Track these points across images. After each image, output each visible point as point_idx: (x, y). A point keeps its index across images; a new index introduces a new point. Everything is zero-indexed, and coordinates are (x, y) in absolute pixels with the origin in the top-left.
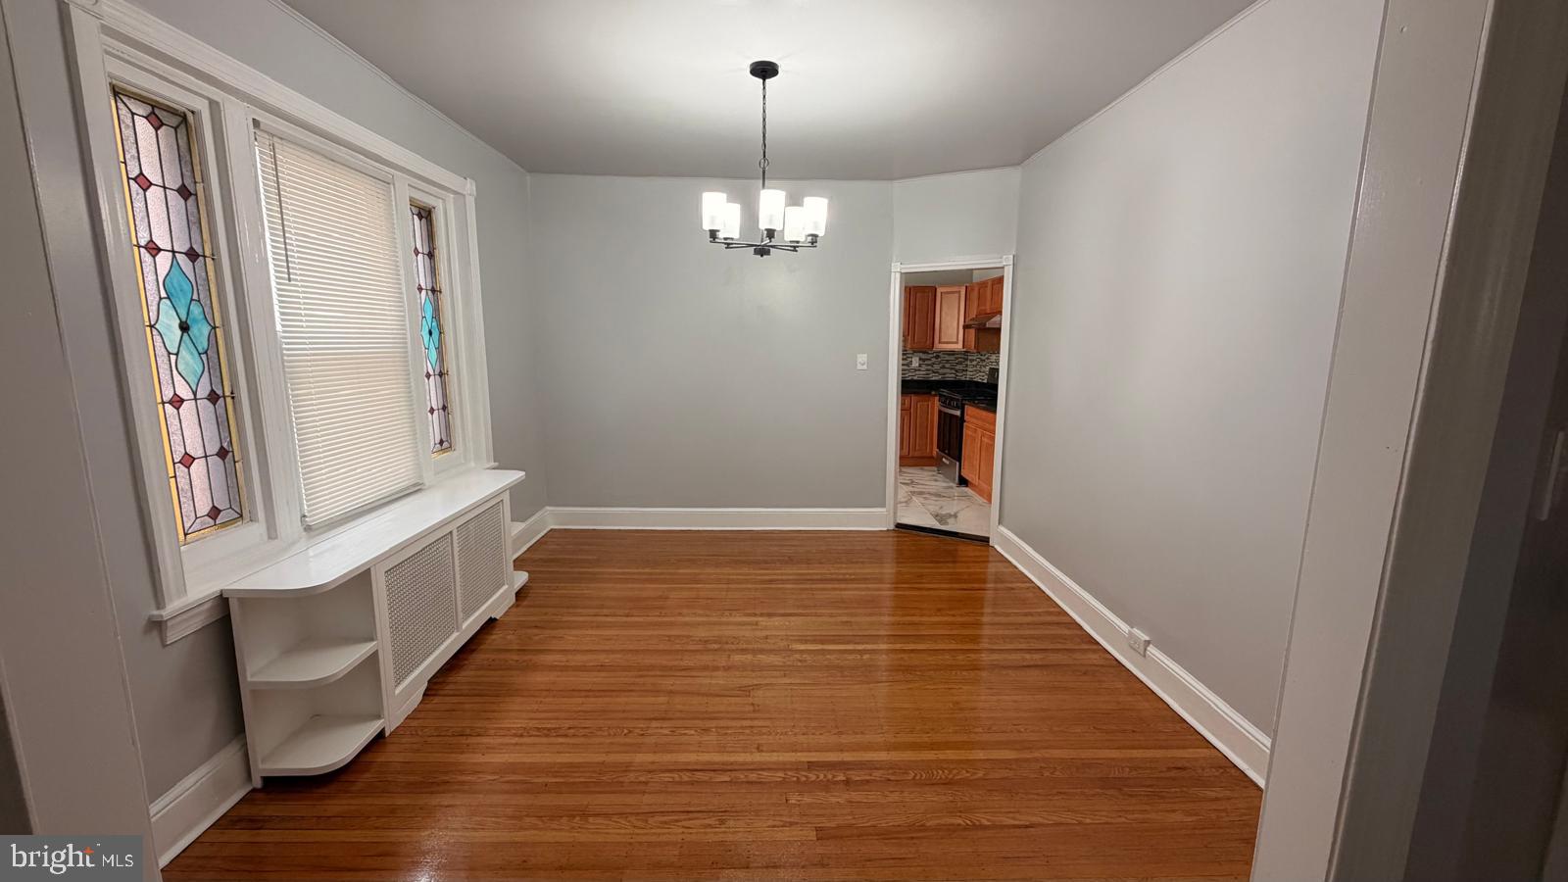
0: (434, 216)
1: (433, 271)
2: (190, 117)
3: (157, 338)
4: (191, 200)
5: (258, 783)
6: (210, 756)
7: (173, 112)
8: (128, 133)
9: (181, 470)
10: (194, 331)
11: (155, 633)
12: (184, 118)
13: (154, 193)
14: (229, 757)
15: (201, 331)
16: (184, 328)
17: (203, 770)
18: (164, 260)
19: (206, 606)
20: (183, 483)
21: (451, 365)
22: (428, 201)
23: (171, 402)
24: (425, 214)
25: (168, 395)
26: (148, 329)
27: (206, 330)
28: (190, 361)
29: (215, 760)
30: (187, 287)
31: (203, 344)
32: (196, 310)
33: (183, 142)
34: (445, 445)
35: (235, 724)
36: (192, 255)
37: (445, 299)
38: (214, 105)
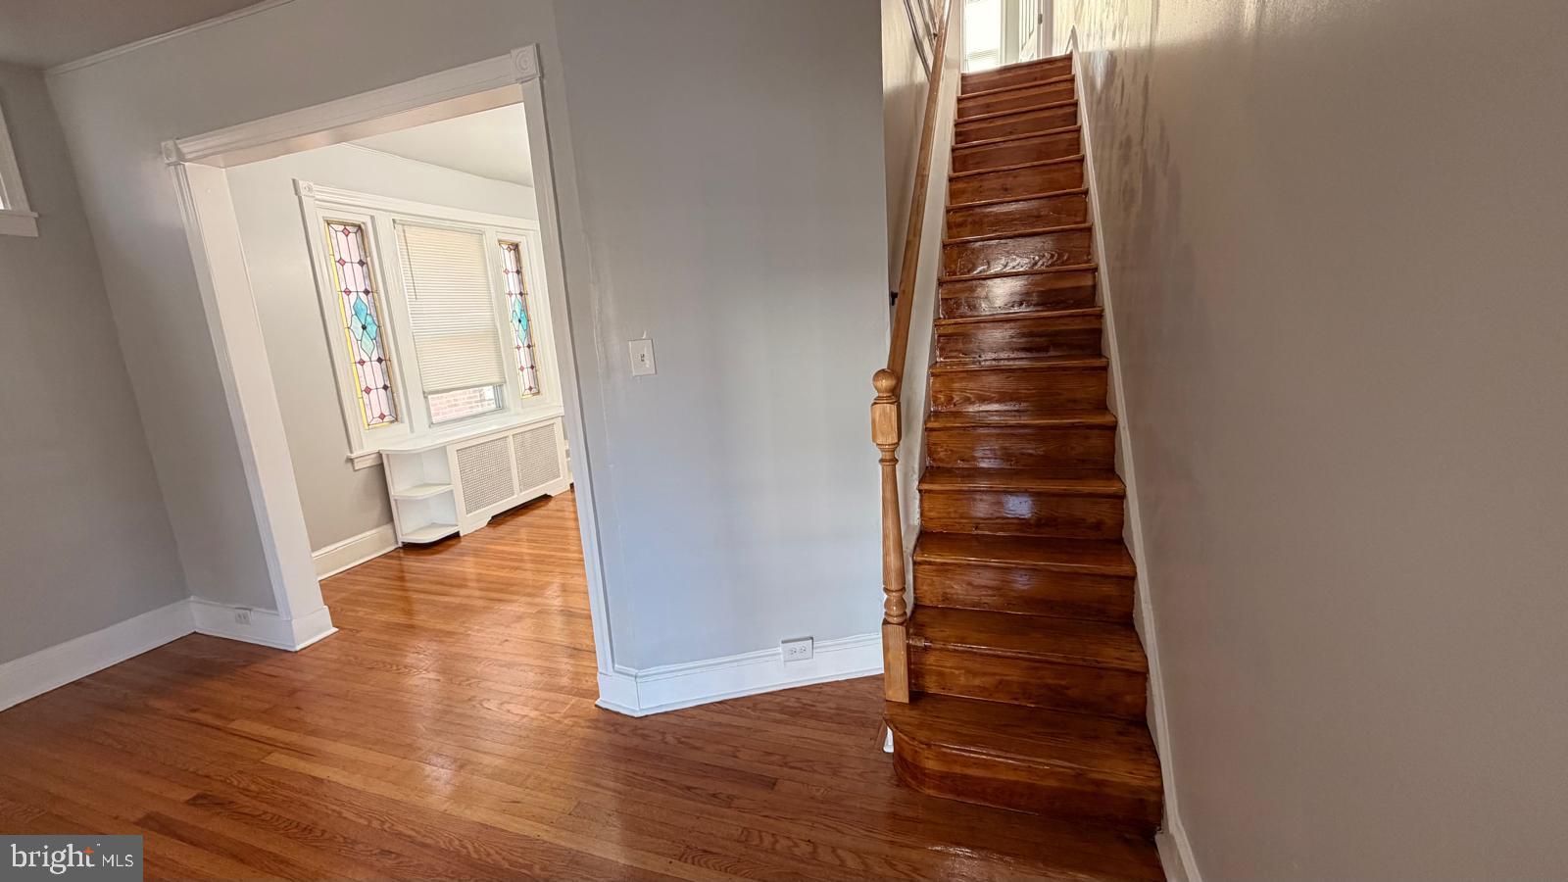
0: (520, 248)
1: (521, 282)
2: (362, 226)
3: (351, 333)
4: (365, 266)
5: (400, 545)
6: (378, 526)
7: (354, 225)
8: (334, 241)
9: (365, 395)
10: (369, 328)
11: (350, 464)
12: (360, 227)
13: (347, 266)
14: (386, 529)
15: (372, 329)
16: (364, 328)
17: (373, 531)
18: (353, 296)
19: (373, 456)
20: (367, 401)
21: (536, 340)
22: (516, 239)
23: (359, 362)
24: (516, 247)
25: (358, 359)
26: (347, 330)
27: (375, 328)
28: (368, 344)
29: (380, 529)
30: (364, 307)
31: (373, 335)
32: (369, 319)
33: (359, 240)
34: (534, 391)
35: (389, 517)
36: (367, 292)
37: (530, 299)
38: (372, 217)
